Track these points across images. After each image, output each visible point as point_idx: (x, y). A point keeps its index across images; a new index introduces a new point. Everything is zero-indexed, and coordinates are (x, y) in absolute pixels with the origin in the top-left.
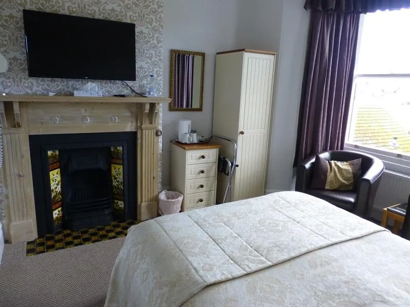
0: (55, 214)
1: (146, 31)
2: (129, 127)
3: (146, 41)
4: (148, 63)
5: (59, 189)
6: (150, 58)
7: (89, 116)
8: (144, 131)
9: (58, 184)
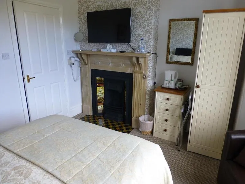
0: (99, 107)
1: (142, 10)
2: (129, 71)
3: (142, 17)
4: (143, 31)
5: (102, 96)
6: (144, 28)
7: (111, 62)
8: (136, 74)
9: (102, 94)
